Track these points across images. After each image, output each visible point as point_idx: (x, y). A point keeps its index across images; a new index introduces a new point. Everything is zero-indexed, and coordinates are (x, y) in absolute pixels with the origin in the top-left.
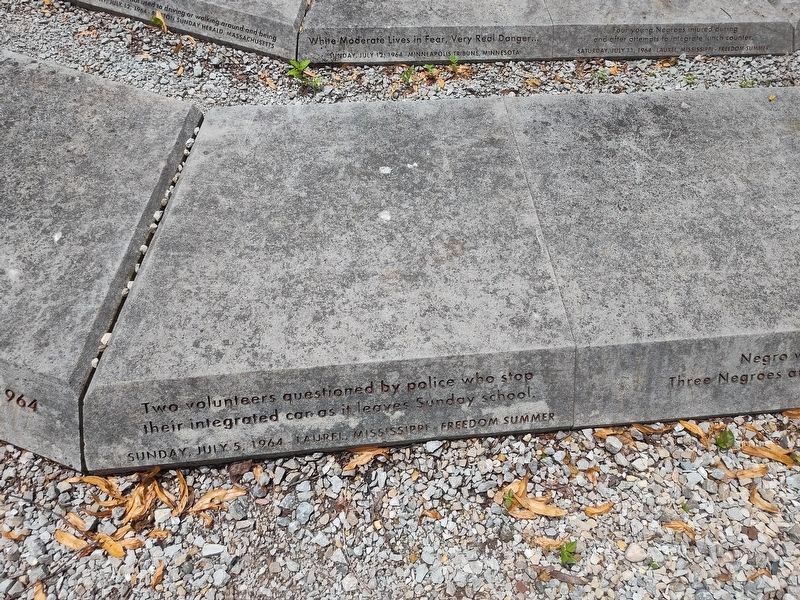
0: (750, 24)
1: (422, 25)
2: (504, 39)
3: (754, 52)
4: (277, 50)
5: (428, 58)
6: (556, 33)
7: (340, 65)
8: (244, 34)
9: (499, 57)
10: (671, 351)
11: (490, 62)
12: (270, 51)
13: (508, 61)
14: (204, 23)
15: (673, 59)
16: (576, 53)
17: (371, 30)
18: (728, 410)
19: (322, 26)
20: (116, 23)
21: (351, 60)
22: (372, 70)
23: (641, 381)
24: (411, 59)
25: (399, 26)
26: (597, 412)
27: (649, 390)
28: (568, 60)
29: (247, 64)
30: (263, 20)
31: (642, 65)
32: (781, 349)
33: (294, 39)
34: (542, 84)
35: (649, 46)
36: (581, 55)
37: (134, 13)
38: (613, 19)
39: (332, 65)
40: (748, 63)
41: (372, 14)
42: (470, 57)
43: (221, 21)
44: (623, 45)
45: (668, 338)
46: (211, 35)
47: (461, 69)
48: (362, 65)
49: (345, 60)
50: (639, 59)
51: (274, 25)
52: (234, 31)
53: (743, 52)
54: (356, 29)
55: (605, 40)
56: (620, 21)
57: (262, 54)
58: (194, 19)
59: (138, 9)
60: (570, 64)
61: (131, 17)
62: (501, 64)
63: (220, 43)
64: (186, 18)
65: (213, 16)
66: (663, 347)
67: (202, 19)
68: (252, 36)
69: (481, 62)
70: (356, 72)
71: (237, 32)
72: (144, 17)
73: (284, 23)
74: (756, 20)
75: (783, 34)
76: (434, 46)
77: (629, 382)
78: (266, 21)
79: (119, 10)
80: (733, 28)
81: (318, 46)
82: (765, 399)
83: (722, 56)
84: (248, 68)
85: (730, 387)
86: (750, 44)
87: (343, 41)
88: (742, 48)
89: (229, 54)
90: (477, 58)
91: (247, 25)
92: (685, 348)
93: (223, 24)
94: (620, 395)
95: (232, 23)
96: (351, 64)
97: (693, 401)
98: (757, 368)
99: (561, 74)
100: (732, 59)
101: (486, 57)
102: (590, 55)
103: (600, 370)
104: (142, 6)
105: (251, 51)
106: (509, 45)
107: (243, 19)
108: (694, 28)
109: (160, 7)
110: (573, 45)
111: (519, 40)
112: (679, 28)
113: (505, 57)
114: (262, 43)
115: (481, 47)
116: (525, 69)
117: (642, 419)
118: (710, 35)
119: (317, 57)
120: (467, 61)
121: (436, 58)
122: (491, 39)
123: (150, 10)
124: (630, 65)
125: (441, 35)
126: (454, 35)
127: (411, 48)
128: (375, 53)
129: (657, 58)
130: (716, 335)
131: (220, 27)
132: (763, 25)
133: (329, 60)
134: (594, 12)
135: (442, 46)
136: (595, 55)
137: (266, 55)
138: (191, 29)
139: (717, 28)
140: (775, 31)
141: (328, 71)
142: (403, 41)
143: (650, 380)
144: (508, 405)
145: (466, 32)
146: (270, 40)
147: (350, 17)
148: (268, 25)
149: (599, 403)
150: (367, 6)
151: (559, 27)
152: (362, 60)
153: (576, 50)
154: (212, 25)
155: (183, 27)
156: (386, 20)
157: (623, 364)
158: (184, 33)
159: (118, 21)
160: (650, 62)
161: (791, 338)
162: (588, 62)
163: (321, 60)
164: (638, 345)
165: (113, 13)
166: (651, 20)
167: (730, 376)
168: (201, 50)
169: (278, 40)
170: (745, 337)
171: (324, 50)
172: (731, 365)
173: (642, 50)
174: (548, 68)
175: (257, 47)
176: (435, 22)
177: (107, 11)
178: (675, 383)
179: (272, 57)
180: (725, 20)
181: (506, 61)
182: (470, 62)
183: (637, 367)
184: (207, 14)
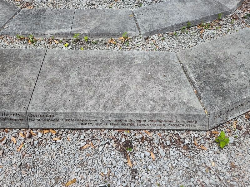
4: (198, 127)
7: (227, 123)
8: (177, 124)
12: (194, 128)
14: (153, 123)
17: (238, 102)
21: (231, 118)
22: (239, 118)
30: (187, 115)
37: (110, 126)
41: (231, 91)
43: (163, 120)
46: (159, 128)
49: (229, 120)
51: (194, 116)
52: (171, 123)
54: (232, 104)
57: (188, 131)
58: (147, 122)
59: (113, 124)
61: (108, 129)
64: (142, 123)
65: (157, 118)
67: (152, 121)
68: (183, 123)
71: (173, 123)
72: (117, 127)
73: (200, 114)
78: (189, 115)
79: (101, 127)
81: (217, 118)
87: (228, 112)
91: (179, 119)
93: (165, 121)
95: (170, 119)
104: (115, 123)
105: (182, 130)
107: (176, 117)
109: (126, 121)
114: (188, 125)
119: (217, 123)
123: (120, 123)
128: (241, 111)
131: (163, 123)
133: (222, 122)
138: (146, 127)
146: (194, 123)
147: (224, 97)
148: (191, 116)
154: (158, 123)
156: (241, 93)
159: (102, 133)
169: (198, 122)
171: (220, 119)
175: (186, 128)
177: (93, 129)
184: (154, 118)
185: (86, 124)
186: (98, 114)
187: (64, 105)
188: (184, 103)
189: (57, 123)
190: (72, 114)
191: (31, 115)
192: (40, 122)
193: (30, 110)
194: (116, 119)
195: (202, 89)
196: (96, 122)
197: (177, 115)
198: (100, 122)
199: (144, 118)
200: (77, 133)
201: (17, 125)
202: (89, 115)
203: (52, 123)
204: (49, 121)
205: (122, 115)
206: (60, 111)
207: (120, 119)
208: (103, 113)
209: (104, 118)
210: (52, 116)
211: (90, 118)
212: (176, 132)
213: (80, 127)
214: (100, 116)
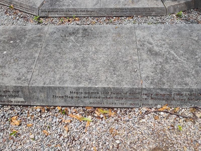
0: (154, 8)
1: (68, 8)
2: (87, 11)
3: (155, 15)
4: (34, 14)
5: (69, 16)
6: (100, 10)
7: (48, 17)
8: (28, 10)
9: (86, 16)
10: (52, 89)
11: (84, 17)
12: (33, 14)
13: (89, 17)
14: (21, 7)
15: (132, 17)
16: (106, 15)
17: (55, 9)
18: (69, 105)
19: (44, 8)
20: (4, 7)
21: (51, 16)
22: (56, 18)
23: (46, 95)
24: (65, 16)
25: (62, 8)
26: (36, 102)
27: (48, 98)
28: (104, 17)
29: (28, 17)
31: (123, 18)
32: (80, 91)
33: (38, 11)
34: (96, 23)
35: (125, 13)
36: (107, 16)
37: (7, 5)
38: (116, 6)
39: (47, 17)
40: (153, 18)
41: (57, 5)
42: (79, 16)
44: (118, 13)
45: (51, 86)
46: (22, 10)
47: (77, 19)
48: (53, 17)
49: (49, 16)
50: (123, 17)
51: (34, 8)
53: (152, 15)
54: (52, 9)
55: (114, 11)
56: (118, 7)
58: (18, 6)
60: (105, 18)
61: (7, 6)
62: (87, 17)
63: (24, 12)
64: (17, 6)
65: (22, 6)
66: (50, 88)
68: (30, 10)
69: (82, 17)
70: (52, 19)
71: (27, 9)
72: (9, 6)
73: (36, 7)
74: (156, 6)
75: (164, 10)
76: (70, 13)
77: (43, 95)
78: (32, 7)
79: (5, 4)
80: (149, 9)
81: (43, 13)
82: (79, 103)
83: (146, 16)
84: (28, 18)
85: (68, 99)
86: (154, 13)
87: (49, 12)
88: (152, 14)
89: (25, 15)
90: (81, 16)
91: (29, 8)
92: (55, 88)
94: (41, 98)
95: (26, 7)
96: (51, 17)
97: (60, 102)
98: (75, 95)
99: (101, 20)
100: (148, 17)
101: (83, 16)
102: (110, 16)
103: (35, 92)
104: (9, 4)
105: (30, 14)
106: (89, 13)
108: (138, 9)
109: (12, 4)
110: (105, 13)
111: (91, 12)
112: (134, 9)
113: (88, 16)
114: (31, 12)
115: (82, 13)
116: (93, 19)
117: (47, 105)
118: (142, 10)
120: (79, 17)
121: (71, 16)
122: (84, 11)
123: (10, 4)
124: (120, 18)
125: (72, 10)
126: (75, 10)
127: (65, 13)
128: (56, 14)
129: (128, 16)
130: (63, 86)
131: (23, 8)
132: (157, 8)
133: (46, 16)
134: (112, 5)
135: (72, 13)
136: (111, 15)
137: (32, 15)
139: (144, 8)
140: (161, 9)
141: (46, 18)
142: (63, 11)
143: (48, 95)
144: (14, 98)
145: (78, 9)
146: (33, 11)
147: (51, 6)
149: (36, 100)
150: (57, 3)
151: (102, 8)
152: (53, 16)
153: (106, 14)
154: (22, 8)
155: (17, 8)
156: (59, 7)
157: (40, 91)
158: (17, 10)
160: (125, 17)
161: (83, 88)
162: (109, 17)
163: (44, 16)
164: (43, 87)
165: (4, 5)
166: (126, 7)
167: (68, 96)
168: (19, 14)
169: (35, 11)
170: (71, 87)
171: (45, 14)
172: (68, 93)
173: (124, 14)
174: (98, 19)
175: (31, 13)
176: (71, 7)
177: (3, 5)
178: (54, 97)
179: (34, 15)
180: (147, 6)
181: (88, 17)
182: (80, 17)
183: (44, 92)
196: (4, 2)
197: (28, 6)
198: (5, 2)
199: (18, 4)
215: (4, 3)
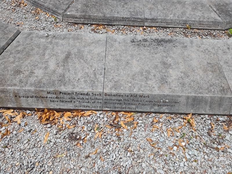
4: (219, 28)
8: (210, 26)
12: (217, 29)
14: (200, 25)
19: (228, 20)
30: (215, 22)
37: (180, 26)
46: (202, 28)
51: (218, 22)
57: (215, 30)
58: (197, 25)
61: (179, 28)
63: (204, 29)
64: (195, 25)
65: (202, 23)
68: (213, 26)
71: (209, 26)
72: (183, 27)
78: (216, 22)
79: (176, 26)
81: (228, 25)
84: (214, 34)
91: (211, 24)
93: (205, 25)
95: (207, 24)
104: (183, 24)
105: (211, 30)
109: (188, 24)
119: (228, 28)
123: (185, 25)
131: (204, 25)
138: (196, 27)
146: (217, 26)
154: (202, 25)
155: (194, 27)
159: (176, 29)
165: (174, 28)
169: (219, 26)
175: (214, 28)
177: (172, 27)
184: (200, 23)
185: (170, 25)
186: (176, 20)
187: (160, 16)
188: (213, 18)
189: (157, 24)
190: (164, 19)
191: (146, 19)
192: (150, 23)
193: (146, 17)
194: (184, 22)
195: (220, 14)
197: (210, 21)
198: (176, 24)
199: (196, 23)
200: (165, 30)
201: (139, 24)
202: (172, 20)
203: (155, 23)
204: (154, 22)
205: (186, 21)
206: (159, 18)
207: (185, 23)
208: (178, 19)
209: (178, 22)
210: (156, 20)
211: (172, 22)
212: (209, 30)
213: (167, 26)
214: (177, 21)
215: (174, 25)
